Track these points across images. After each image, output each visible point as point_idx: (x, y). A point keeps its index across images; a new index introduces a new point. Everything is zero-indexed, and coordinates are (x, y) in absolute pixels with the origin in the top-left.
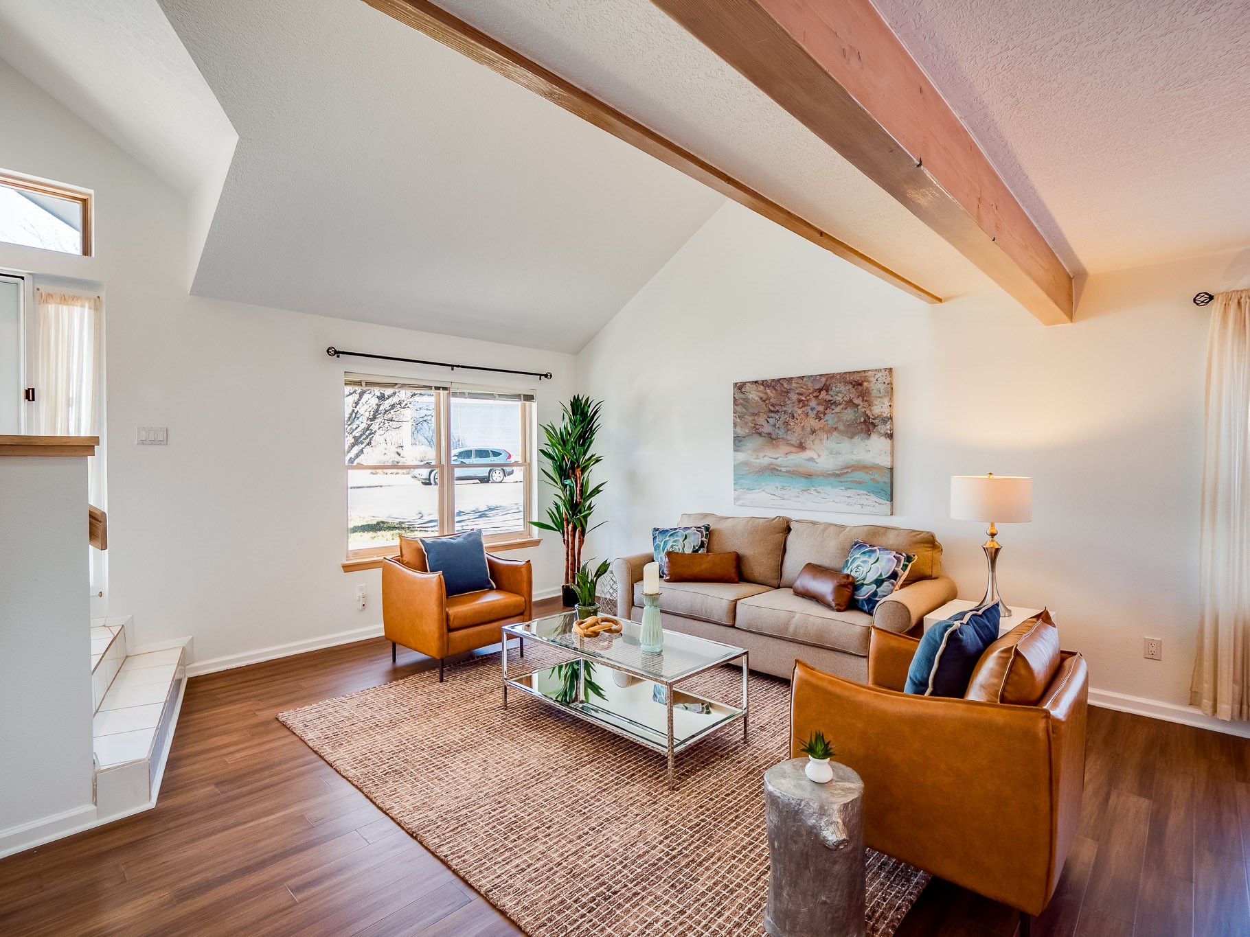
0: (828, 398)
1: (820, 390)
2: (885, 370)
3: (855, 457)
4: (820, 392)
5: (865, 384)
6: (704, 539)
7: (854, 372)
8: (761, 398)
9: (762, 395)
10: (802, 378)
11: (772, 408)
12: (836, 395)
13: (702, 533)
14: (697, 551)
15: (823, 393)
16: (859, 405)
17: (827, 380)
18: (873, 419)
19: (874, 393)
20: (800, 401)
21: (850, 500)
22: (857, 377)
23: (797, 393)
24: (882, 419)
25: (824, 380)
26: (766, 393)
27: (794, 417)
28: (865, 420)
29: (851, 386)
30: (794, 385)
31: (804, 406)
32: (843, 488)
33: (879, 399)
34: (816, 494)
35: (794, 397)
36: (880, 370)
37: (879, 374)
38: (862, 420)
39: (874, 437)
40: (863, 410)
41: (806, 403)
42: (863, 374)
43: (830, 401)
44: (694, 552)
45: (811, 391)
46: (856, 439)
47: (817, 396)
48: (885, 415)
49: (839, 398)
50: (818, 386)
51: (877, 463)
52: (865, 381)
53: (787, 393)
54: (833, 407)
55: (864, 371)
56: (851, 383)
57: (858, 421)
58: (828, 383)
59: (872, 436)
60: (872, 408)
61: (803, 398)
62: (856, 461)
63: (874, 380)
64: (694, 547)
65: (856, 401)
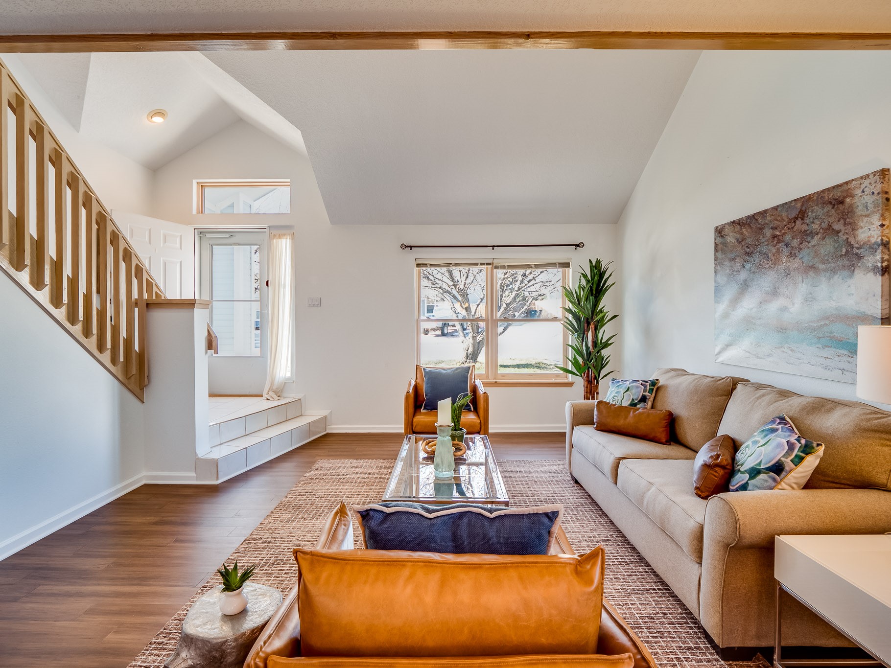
0: (805, 227)
1: (795, 219)
2: (874, 174)
3: (834, 304)
4: (795, 222)
5: (848, 200)
6: (647, 394)
7: (834, 187)
8: (738, 240)
9: (738, 236)
10: (775, 208)
11: (748, 250)
12: (813, 223)
13: (645, 387)
14: (635, 405)
15: (799, 222)
16: (838, 232)
17: (802, 205)
18: (858, 248)
19: (860, 210)
20: (774, 237)
21: (828, 362)
22: (838, 194)
23: (772, 228)
24: (871, 247)
25: (799, 205)
26: (742, 234)
27: (768, 257)
28: (847, 251)
29: (830, 207)
30: (769, 218)
31: (779, 242)
32: (820, 346)
33: (865, 219)
34: (790, 352)
35: (768, 233)
36: (868, 176)
37: (866, 182)
38: (844, 250)
39: (859, 274)
40: (845, 237)
41: (780, 238)
42: (845, 187)
43: (805, 231)
44: (631, 405)
45: (785, 223)
46: (837, 279)
47: (792, 228)
48: (873, 240)
49: (815, 227)
50: (793, 214)
51: (862, 310)
52: (847, 196)
53: (761, 229)
54: (809, 239)
55: (847, 183)
56: (830, 203)
57: (839, 254)
58: (803, 209)
59: (856, 272)
60: (857, 232)
61: (778, 233)
62: (836, 309)
63: (858, 192)
64: (633, 400)
65: (836, 227)
